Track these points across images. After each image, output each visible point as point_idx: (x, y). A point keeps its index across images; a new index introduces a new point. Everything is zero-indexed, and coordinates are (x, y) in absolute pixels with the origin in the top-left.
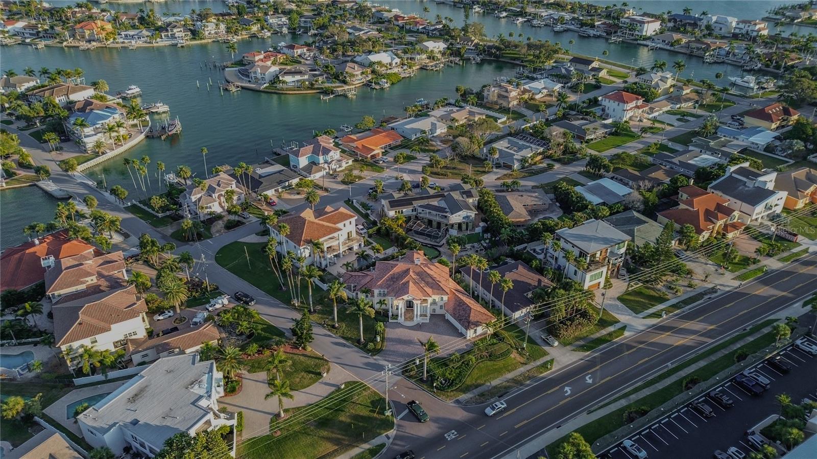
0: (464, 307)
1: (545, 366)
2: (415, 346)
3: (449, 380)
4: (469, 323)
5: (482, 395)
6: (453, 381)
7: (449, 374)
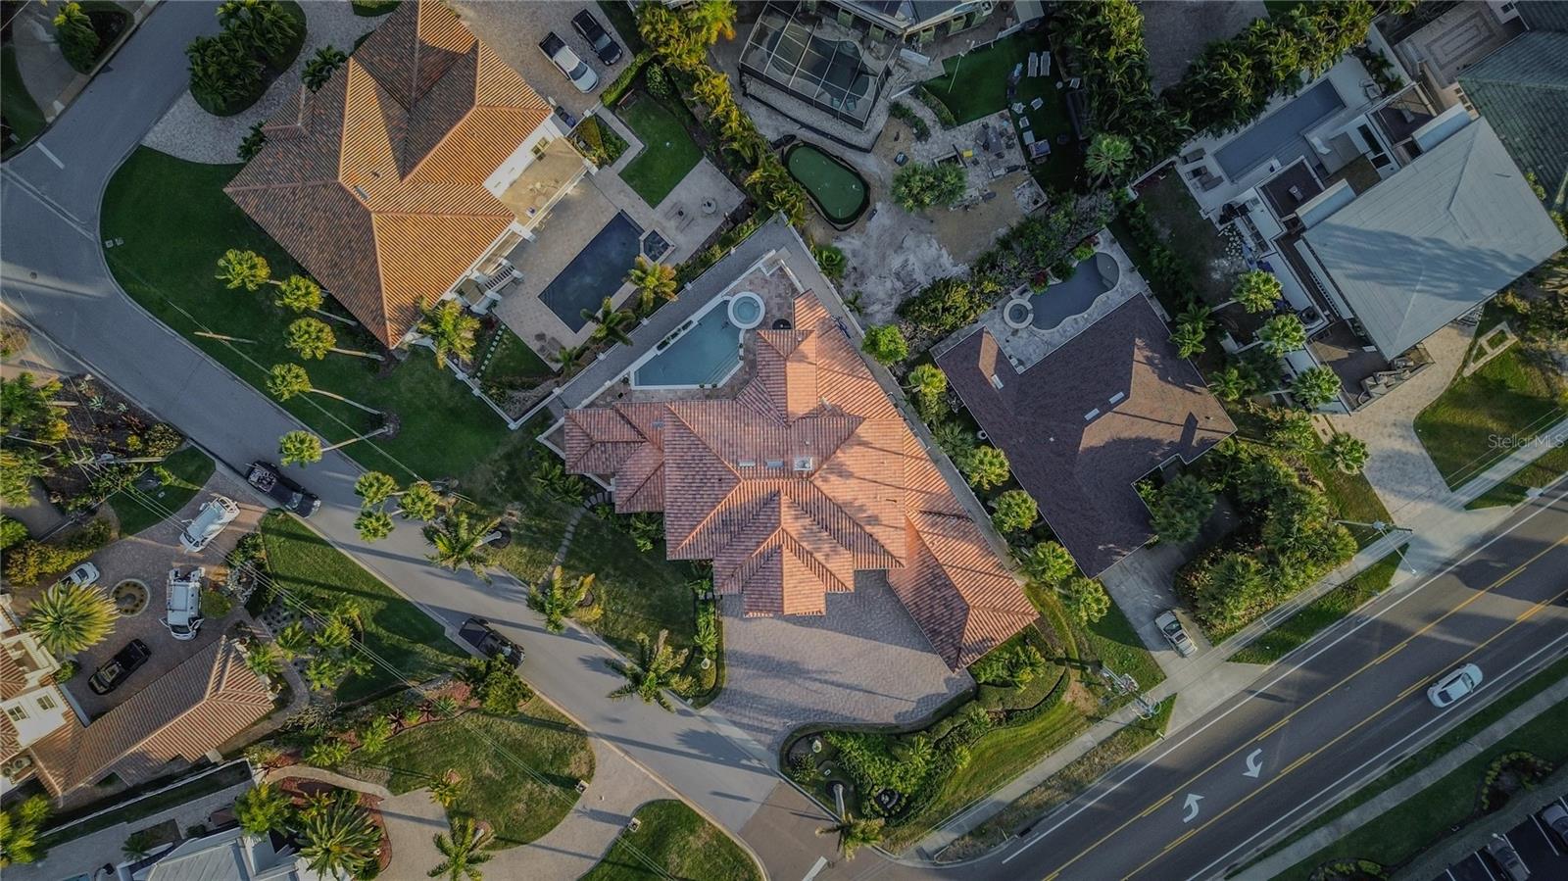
0: (948, 593)
1: (1146, 727)
2: (808, 684)
3: (901, 796)
4: (959, 650)
5: (979, 832)
6: (910, 800)
7: (902, 779)
